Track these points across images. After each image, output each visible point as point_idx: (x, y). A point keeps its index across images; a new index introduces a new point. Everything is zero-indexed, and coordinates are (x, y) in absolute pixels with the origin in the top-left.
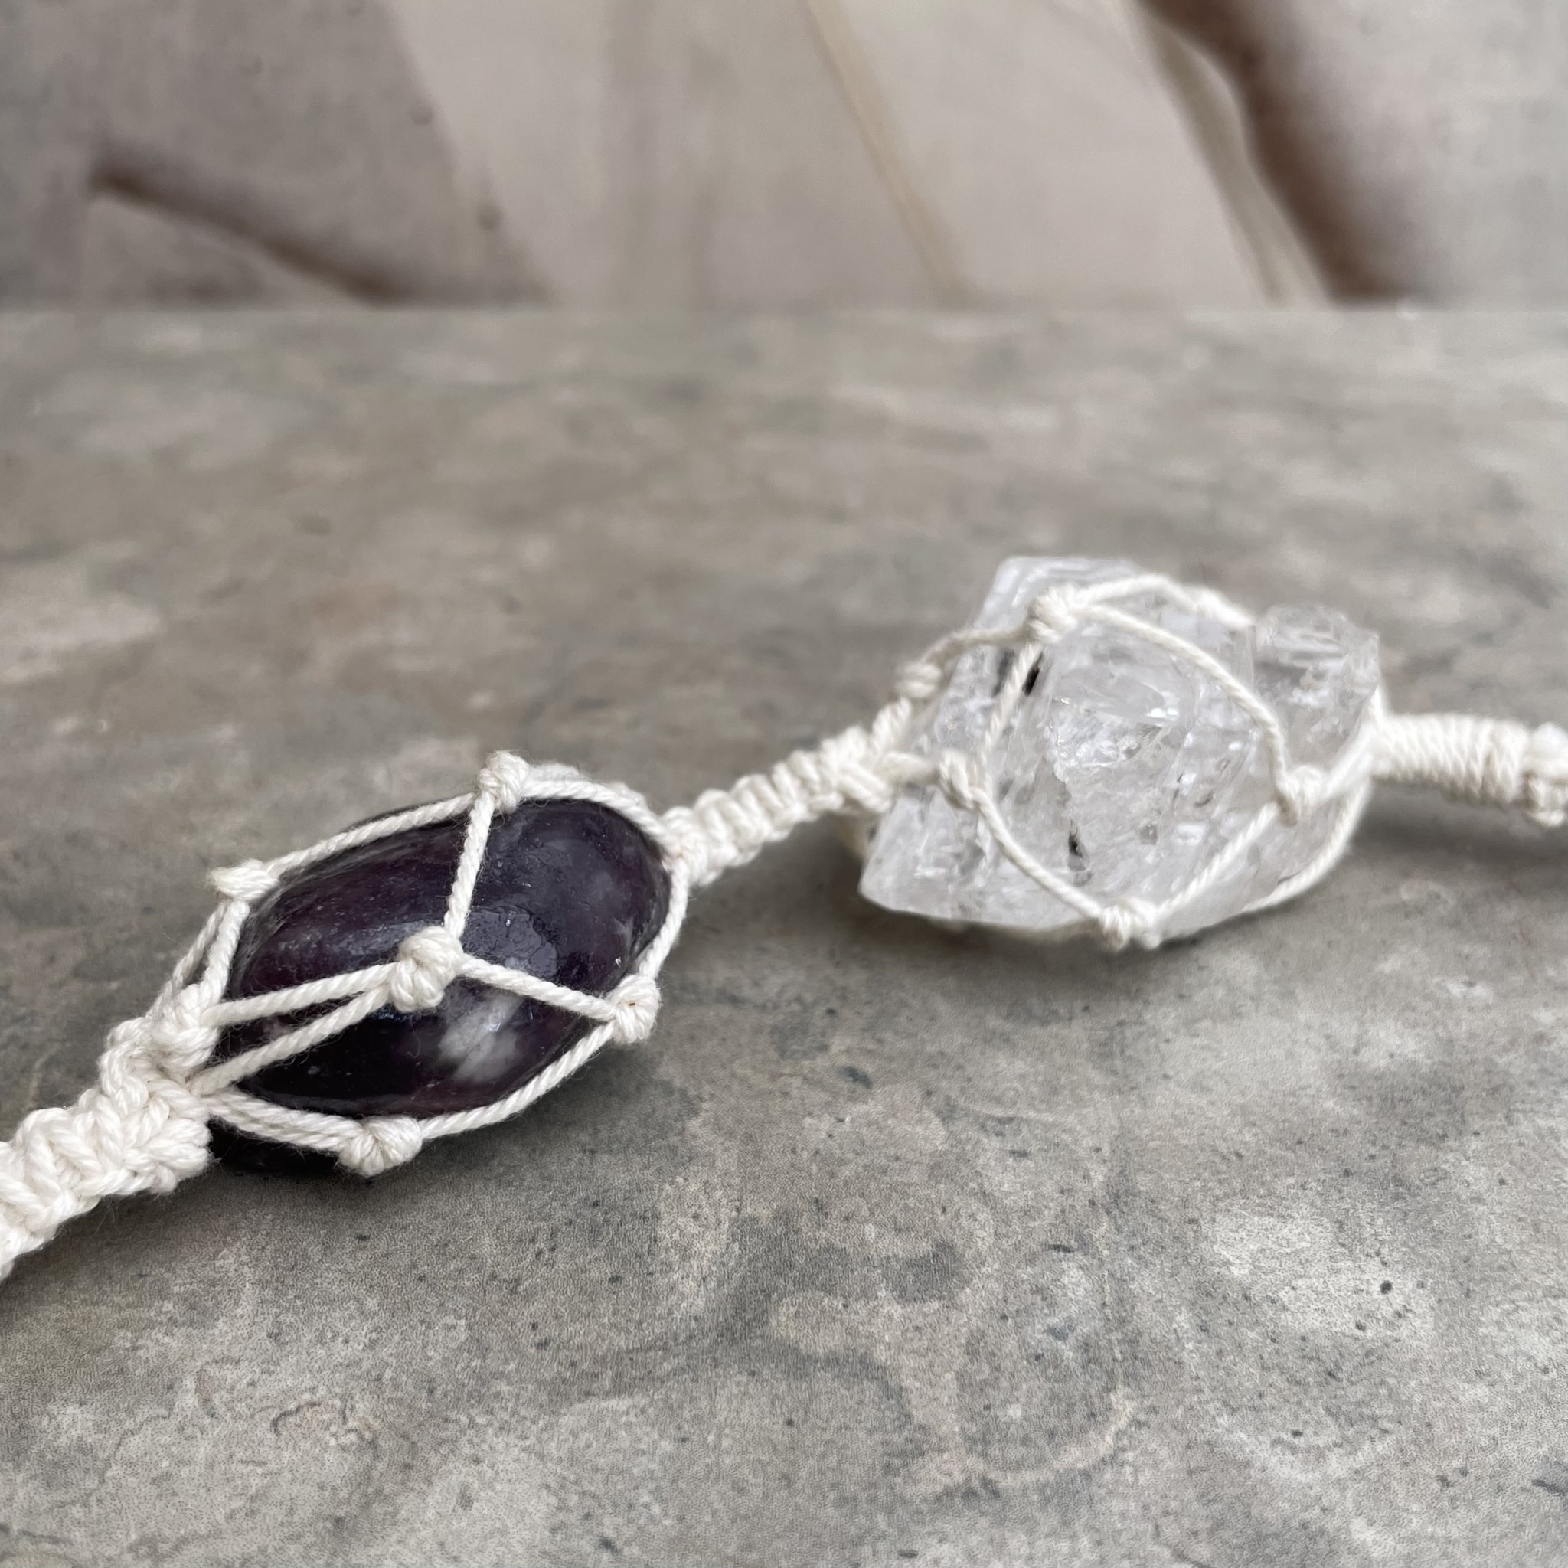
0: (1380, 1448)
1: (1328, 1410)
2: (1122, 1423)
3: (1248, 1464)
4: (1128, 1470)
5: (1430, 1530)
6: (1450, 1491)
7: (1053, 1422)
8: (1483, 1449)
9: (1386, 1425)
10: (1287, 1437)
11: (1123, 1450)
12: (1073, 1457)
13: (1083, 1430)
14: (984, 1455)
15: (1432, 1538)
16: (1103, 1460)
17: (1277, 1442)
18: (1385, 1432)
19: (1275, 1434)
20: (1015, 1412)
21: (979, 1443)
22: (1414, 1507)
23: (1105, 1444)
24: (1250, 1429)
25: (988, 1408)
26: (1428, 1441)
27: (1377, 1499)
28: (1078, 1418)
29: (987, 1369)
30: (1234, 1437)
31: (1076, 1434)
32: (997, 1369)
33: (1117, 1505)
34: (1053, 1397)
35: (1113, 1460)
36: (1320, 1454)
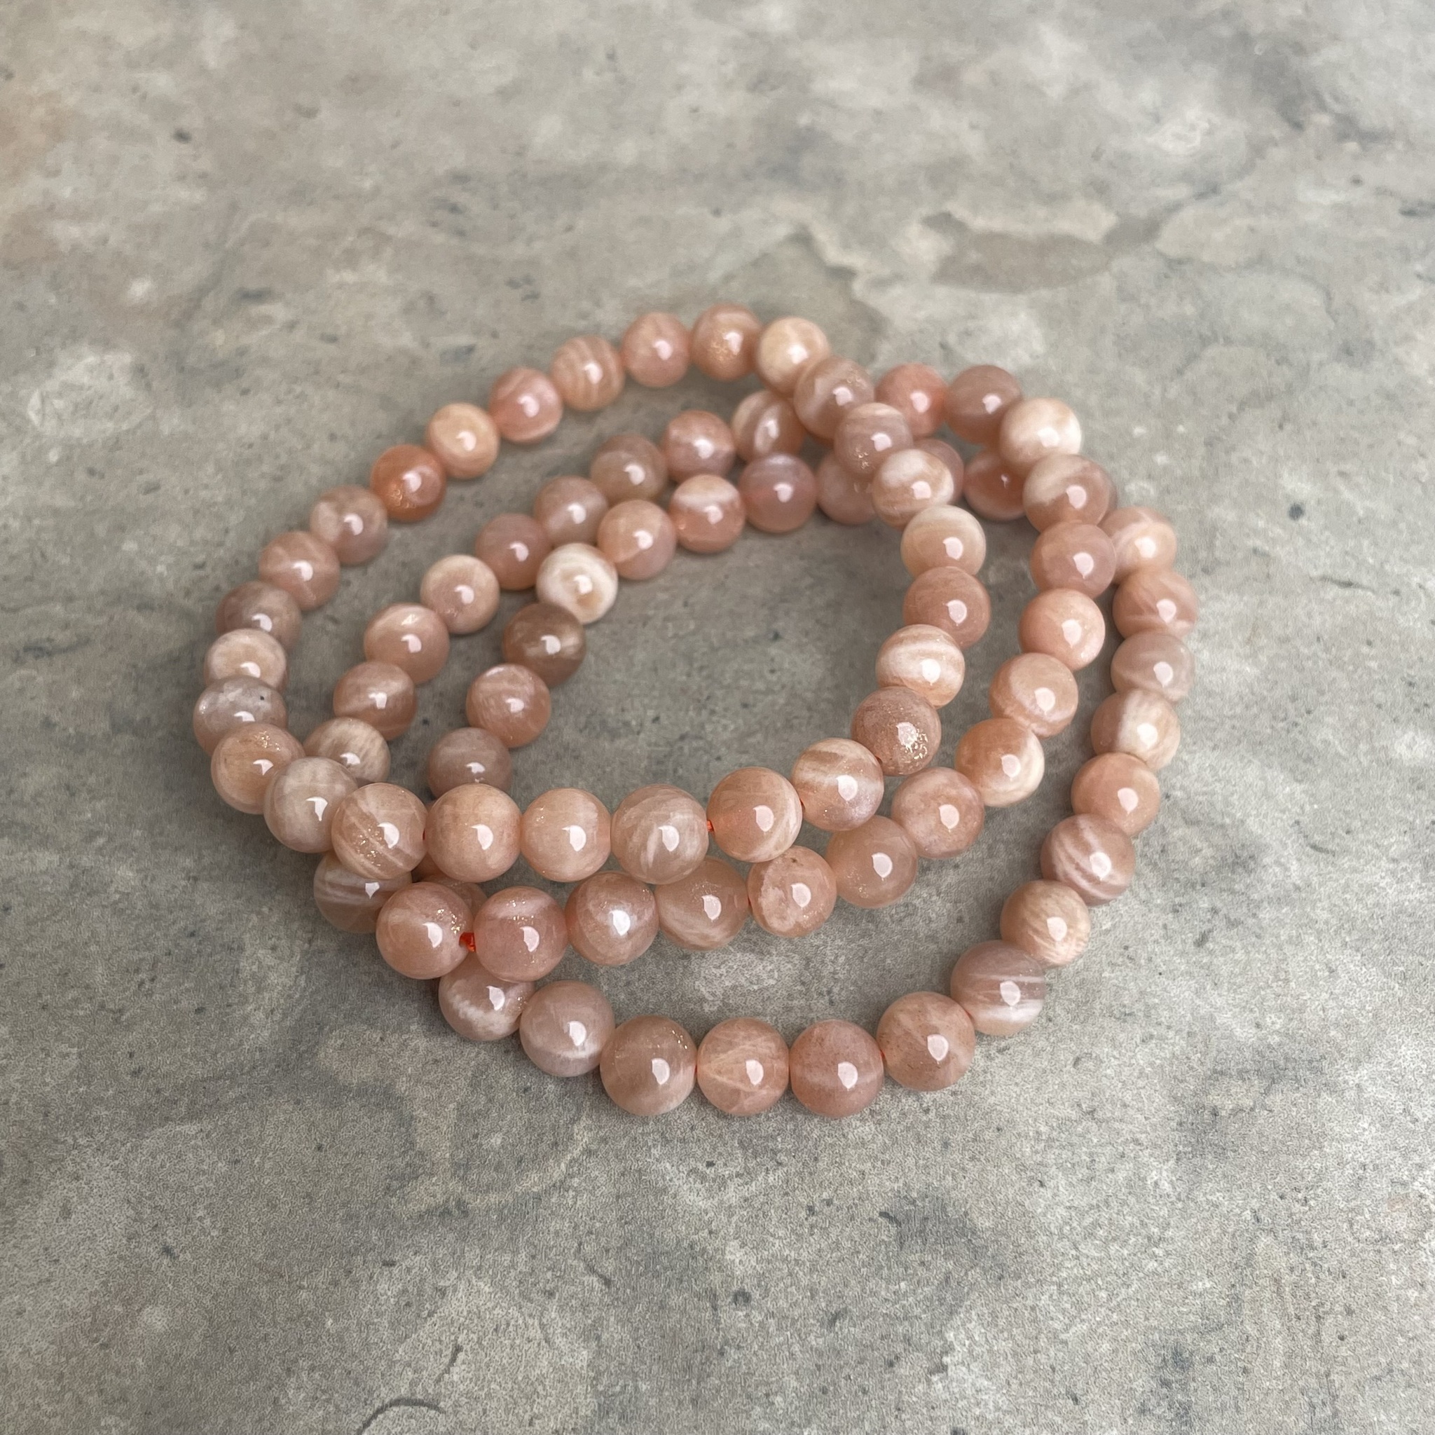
0: (771, 1179)
1: (741, 1142)
2: (576, 1153)
3: (664, 1190)
4: (571, 1193)
5: (787, 1252)
6: (813, 1219)
7: (523, 1150)
8: (851, 1183)
9: (782, 1157)
10: (701, 1167)
11: (572, 1176)
12: (532, 1182)
13: (545, 1157)
14: (463, 1179)
15: (785, 1260)
16: (554, 1186)
17: (693, 1171)
18: (780, 1164)
19: (693, 1164)
20: (496, 1140)
21: (461, 1169)
22: (781, 1233)
23: (558, 1170)
24: (675, 1159)
25: (476, 1136)
26: (811, 1174)
27: (755, 1225)
28: (544, 1147)
29: (483, 1100)
30: (661, 1166)
31: (538, 1161)
32: (490, 1101)
33: (554, 1225)
34: (529, 1127)
35: (562, 1186)
36: (723, 1183)
